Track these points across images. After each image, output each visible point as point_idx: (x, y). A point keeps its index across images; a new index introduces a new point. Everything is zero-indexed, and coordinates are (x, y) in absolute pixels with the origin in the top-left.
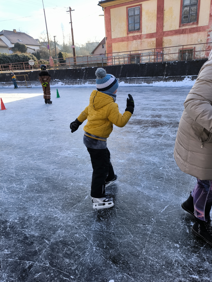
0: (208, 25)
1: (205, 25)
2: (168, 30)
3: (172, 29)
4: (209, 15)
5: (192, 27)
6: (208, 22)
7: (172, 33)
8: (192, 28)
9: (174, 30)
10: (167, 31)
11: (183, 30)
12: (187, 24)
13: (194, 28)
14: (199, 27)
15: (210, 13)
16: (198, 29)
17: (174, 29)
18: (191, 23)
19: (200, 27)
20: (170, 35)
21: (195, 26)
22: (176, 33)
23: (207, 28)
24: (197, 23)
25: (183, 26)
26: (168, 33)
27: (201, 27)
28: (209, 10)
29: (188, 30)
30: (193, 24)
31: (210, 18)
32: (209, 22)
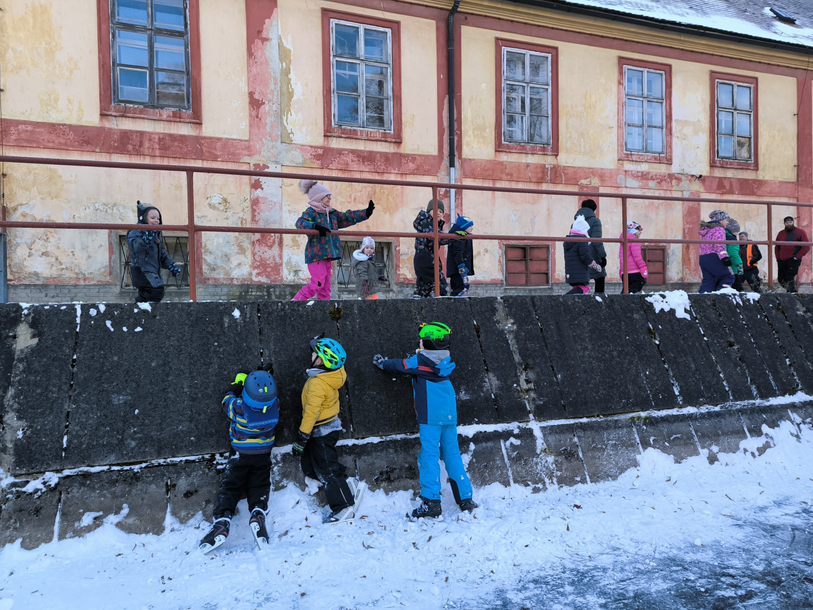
0: (247, 138)
1: (234, 137)
2: (33, 119)
3: (54, 118)
4: (247, 100)
5: (172, 132)
6: (244, 124)
7: (63, 141)
8: (171, 135)
9: (70, 126)
10: (25, 123)
11: (126, 135)
12: (141, 112)
13: (182, 138)
14: (205, 138)
15: (251, 90)
16: (201, 145)
17: (74, 121)
18: (166, 113)
19: (210, 138)
20: (51, 145)
21: (185, 130)
22: (88, 143)
23: (245, 152)
24: (197, 118)
25: (123, 116)
26: (32, 132)
27: (219, 139)
28: (244, 78)
29: (150, 140)
30: (176, 118)
31: (254, 113)
32: (251, 126)
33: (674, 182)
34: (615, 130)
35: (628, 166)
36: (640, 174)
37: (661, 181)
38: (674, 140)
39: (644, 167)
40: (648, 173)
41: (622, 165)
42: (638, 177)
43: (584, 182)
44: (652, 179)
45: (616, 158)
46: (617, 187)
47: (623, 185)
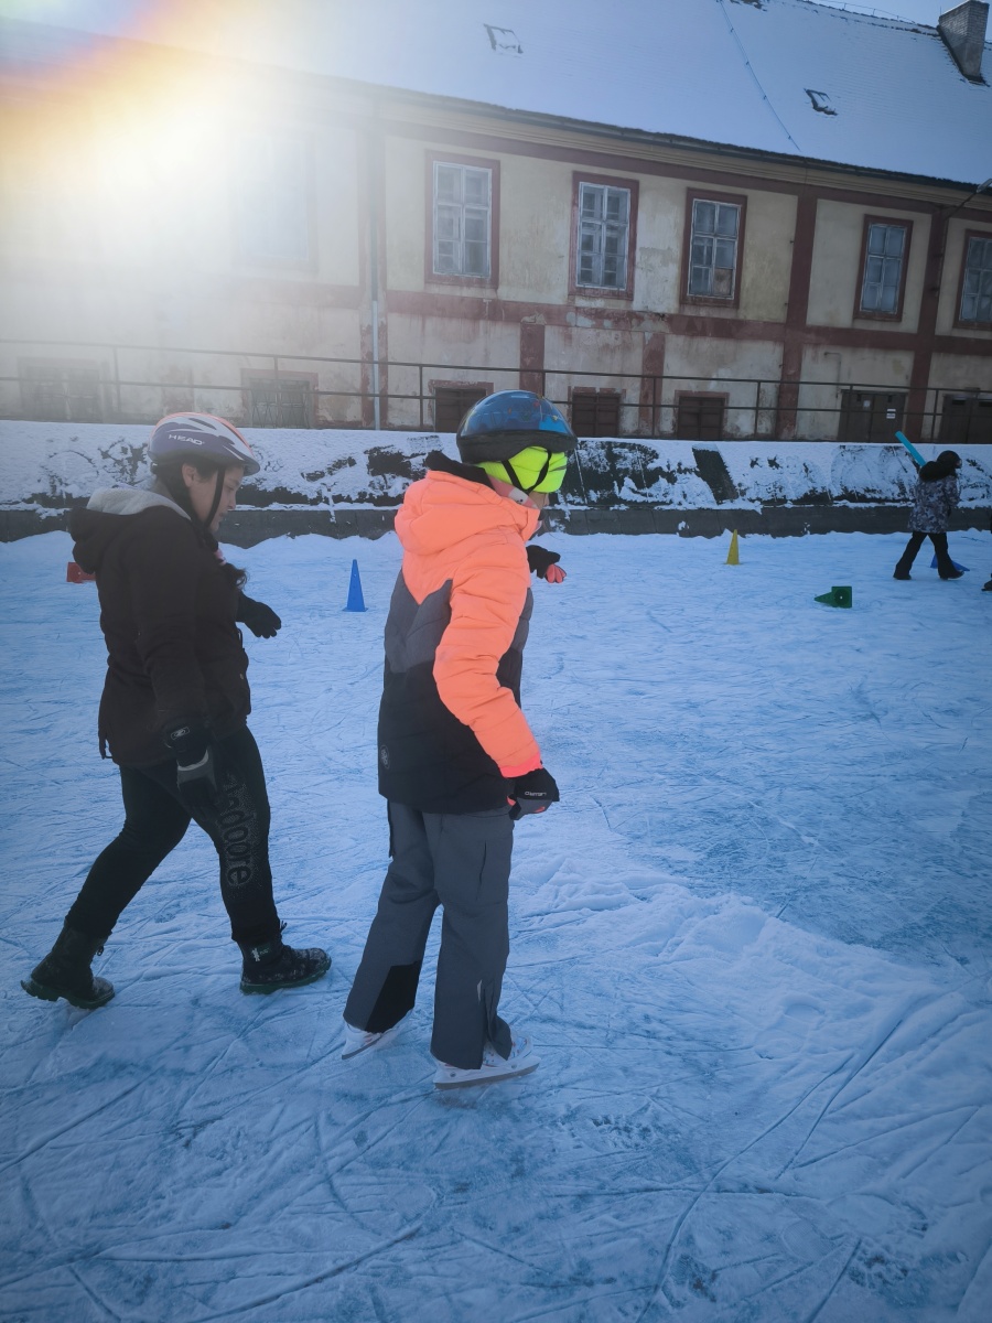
33: (634, 321)
34: (566, 259)
35: (581, 302)
36: (593, 312)
37: (619, 320)
38: (638, 272)
39: (599, 304)
40: (603, 310)
41: (573, 300)
42: (591, 314)
43: (527, 319)
44: (608, 317)
45: (566, 292)
46: (567, 326)
47: (573, 324)
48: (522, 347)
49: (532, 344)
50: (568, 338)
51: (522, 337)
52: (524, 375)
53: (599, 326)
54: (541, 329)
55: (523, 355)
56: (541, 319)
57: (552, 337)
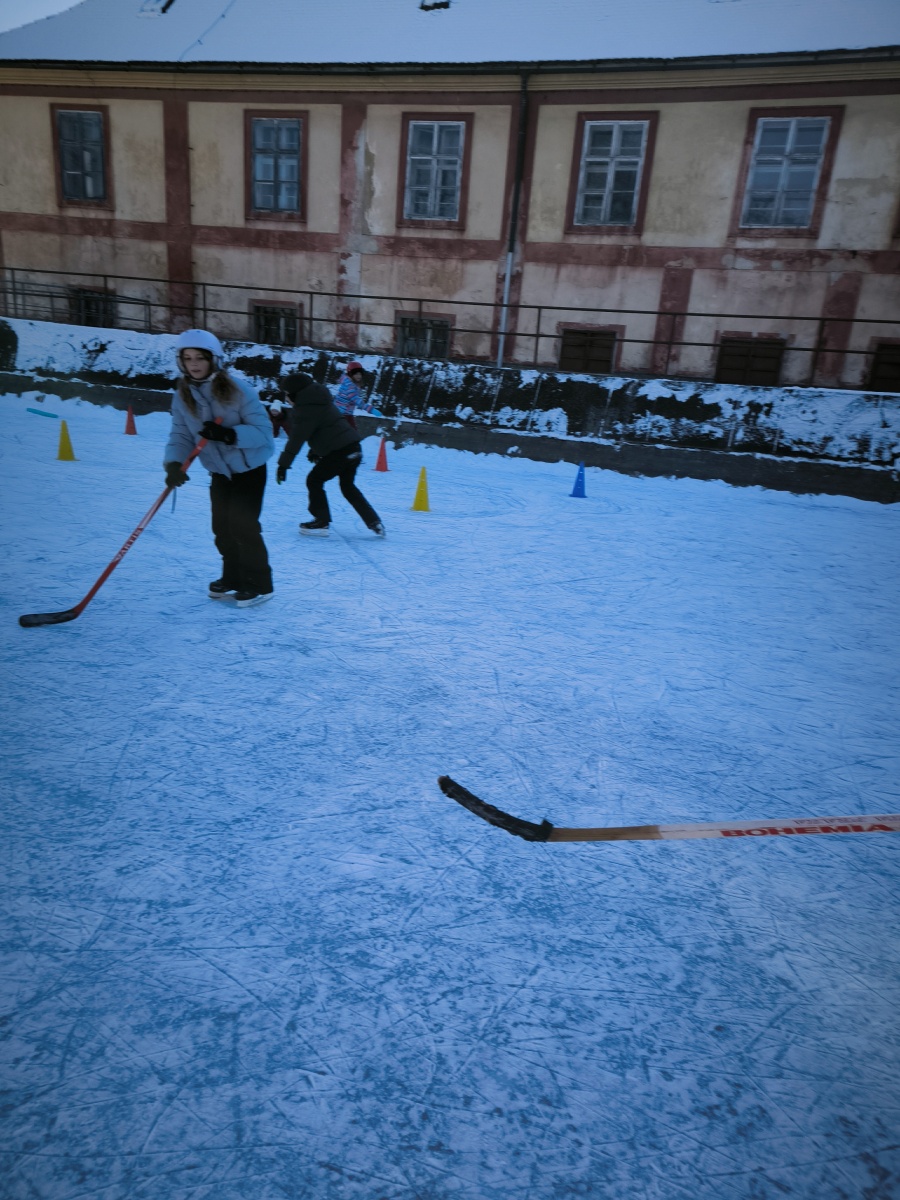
2: (210, 224)
3: (219, 222)
7: (224, 239)
9: (228, 228)
10: (204, 227)
11: (260, 233)
17: (230, 225)
33: (817, 261)
34: (730, 201)
35: (741, 244)
37: (793, 260)
38: (830, 207)
41: (734, 242)
42: (755, 256)
43: (673, 264)
45: (726, 234)
46: (723, 269)
47: (730, 266)
48: (664, 291)
49: (676, 288)
50: (723, 281)
51: (665, 281)
52: (663, 317)
53: (767, 268)
54: (689, 273)
55: (664, 299)
56: (689, 263)
57: (701, 282)
